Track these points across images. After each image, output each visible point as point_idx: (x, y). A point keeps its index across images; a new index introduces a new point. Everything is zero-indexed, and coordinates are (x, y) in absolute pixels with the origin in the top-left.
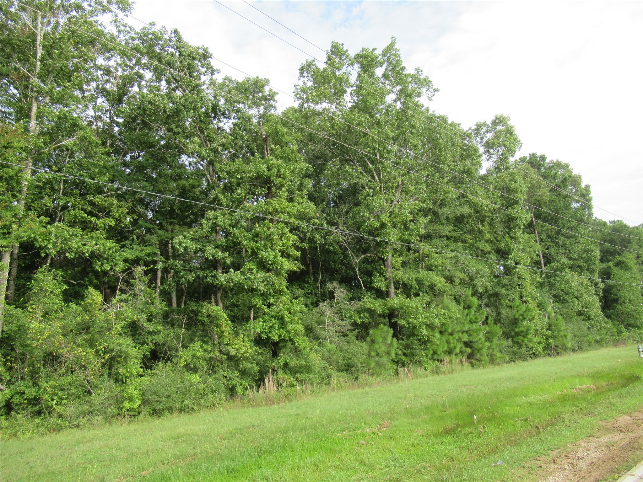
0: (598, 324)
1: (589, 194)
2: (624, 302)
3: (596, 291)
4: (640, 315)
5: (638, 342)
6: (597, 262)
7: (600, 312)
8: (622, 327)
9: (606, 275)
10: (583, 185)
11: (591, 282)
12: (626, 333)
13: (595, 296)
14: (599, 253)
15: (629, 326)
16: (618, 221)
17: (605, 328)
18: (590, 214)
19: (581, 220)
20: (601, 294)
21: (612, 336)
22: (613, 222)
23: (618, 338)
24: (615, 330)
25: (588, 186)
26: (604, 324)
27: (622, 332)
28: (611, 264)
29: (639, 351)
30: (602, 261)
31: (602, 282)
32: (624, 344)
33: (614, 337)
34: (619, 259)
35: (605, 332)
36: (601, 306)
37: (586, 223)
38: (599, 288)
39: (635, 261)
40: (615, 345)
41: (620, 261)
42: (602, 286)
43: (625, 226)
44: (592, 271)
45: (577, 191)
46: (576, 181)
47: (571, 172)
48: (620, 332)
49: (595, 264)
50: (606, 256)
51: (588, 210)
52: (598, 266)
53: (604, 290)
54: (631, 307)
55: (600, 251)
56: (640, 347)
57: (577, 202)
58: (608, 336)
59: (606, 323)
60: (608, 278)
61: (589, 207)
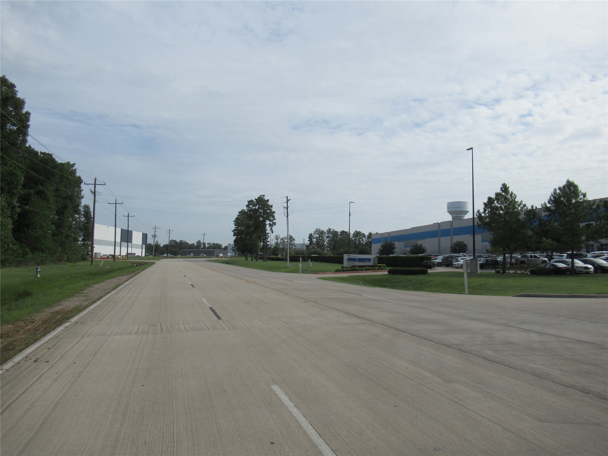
0: (6, 245)
1: (28, 122)
2: (35, 228)
3: (11, 214)
4: (46, 241)
5: (38, 264)
6: (20, 187)
7: (11, 234)
8: (28, 250)
9: (25, 200)
10: (24, 111)
11: (9, 205)
12: (30, 255)
13: (9, 219)
14: (23, 179)
15: (34, 250)
16: (49, 154)
17: (12, 249)
18: (25, 141)
19: (14, 144)
20: (16, 218)
21: (17, 257)
22: (44, 154)
23: (21, 259)
24: (21, 251)
25: (28, 114)
26: (11, 246)
27: (27, 254)
28: (32, 191)
29: (37, 272)
30: (24, 186)
31: (19, 207)
32: (27, 265)
33: (18, 259)
34: (41, 188)
35: (11, 253)
36: (13, 229)
37: (17, 148)
38: (15, 211)
39: (54, 193)
40: (18, 266)
41: (40, 190)
42: (18, 210)
43: (53, 160)
44: (12, 195)
45: (17, 114)
46: (19, 104)
47: (16, 94)
48: (25, 254)
49: (16, 188)
50: (30, 182)
51: (23, 136)
52: (20, 191)
53: (19, 214)
54: (41, 233)
55: (25, 178)
56: (39, 268)
57: (14, 125)
58: (12, 257)
59: (14, 245)
60: (26, 204)
61: (25, 134)
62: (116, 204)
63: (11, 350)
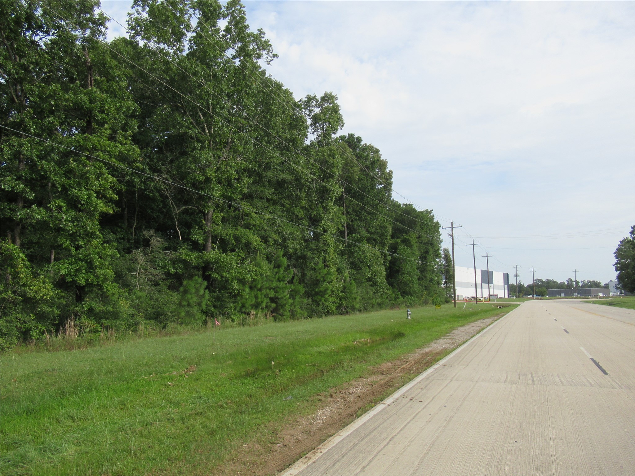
0: (382, 290)
1: (391, 179)
2: (403, 273)
3: (384, 262)
4: (413, 285)
5: (408, 307)
6: (389, 237)
7: (384, 280)
8: (399, 294)
9: (394, 249)
10: (388, 171)
11: (382, 254)
12: (401, 299)
13: (383, 266)
14: (391, 230)
15: (405, 293)
16: (410, 204)
17: (386, 293)
18: (390, 196)
19: (381, 200)
20: (388, 265)
21: (391, 300)
22: (406, 205)
23: (394, 302)
24: (393, 296)
25: (391, 172)
26: (386, 291)
27: (398, 298)
28: (399, 240)
29: (408, 314)
30: (392, 237)
31: (390, 255)
32: (399, 308)
33: (392, 302)
34: (405, 237)
35: (386, 297)
36: (386, 275)
37: (385, 204)
38: (387, 259)
39: (417, 240)
40: (392, 308)
41: (406, 238)
42: (389, 258)
43: (414, 210)
44: (383, 245)
45: (382, 174)
46: (383, 165)
47: (380, 157)
48: (396, 298)
49: (386, 239)
50: (397, 233)
51: (388, 192)
52: (389, 241)
53: (390, 262)
54: (408, 278)
55: (392, 228)
56: (409, 310)
57: (381, 184)
58: (387, 300)
59: (388, 289)
60: (395, 252)
61: (390, 190)
62: (473, 245)
63: (391, 386)
